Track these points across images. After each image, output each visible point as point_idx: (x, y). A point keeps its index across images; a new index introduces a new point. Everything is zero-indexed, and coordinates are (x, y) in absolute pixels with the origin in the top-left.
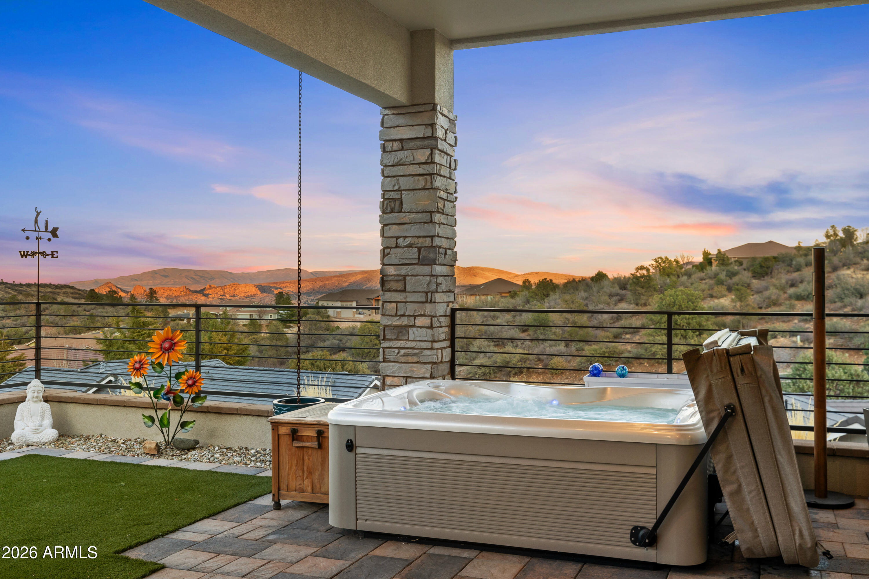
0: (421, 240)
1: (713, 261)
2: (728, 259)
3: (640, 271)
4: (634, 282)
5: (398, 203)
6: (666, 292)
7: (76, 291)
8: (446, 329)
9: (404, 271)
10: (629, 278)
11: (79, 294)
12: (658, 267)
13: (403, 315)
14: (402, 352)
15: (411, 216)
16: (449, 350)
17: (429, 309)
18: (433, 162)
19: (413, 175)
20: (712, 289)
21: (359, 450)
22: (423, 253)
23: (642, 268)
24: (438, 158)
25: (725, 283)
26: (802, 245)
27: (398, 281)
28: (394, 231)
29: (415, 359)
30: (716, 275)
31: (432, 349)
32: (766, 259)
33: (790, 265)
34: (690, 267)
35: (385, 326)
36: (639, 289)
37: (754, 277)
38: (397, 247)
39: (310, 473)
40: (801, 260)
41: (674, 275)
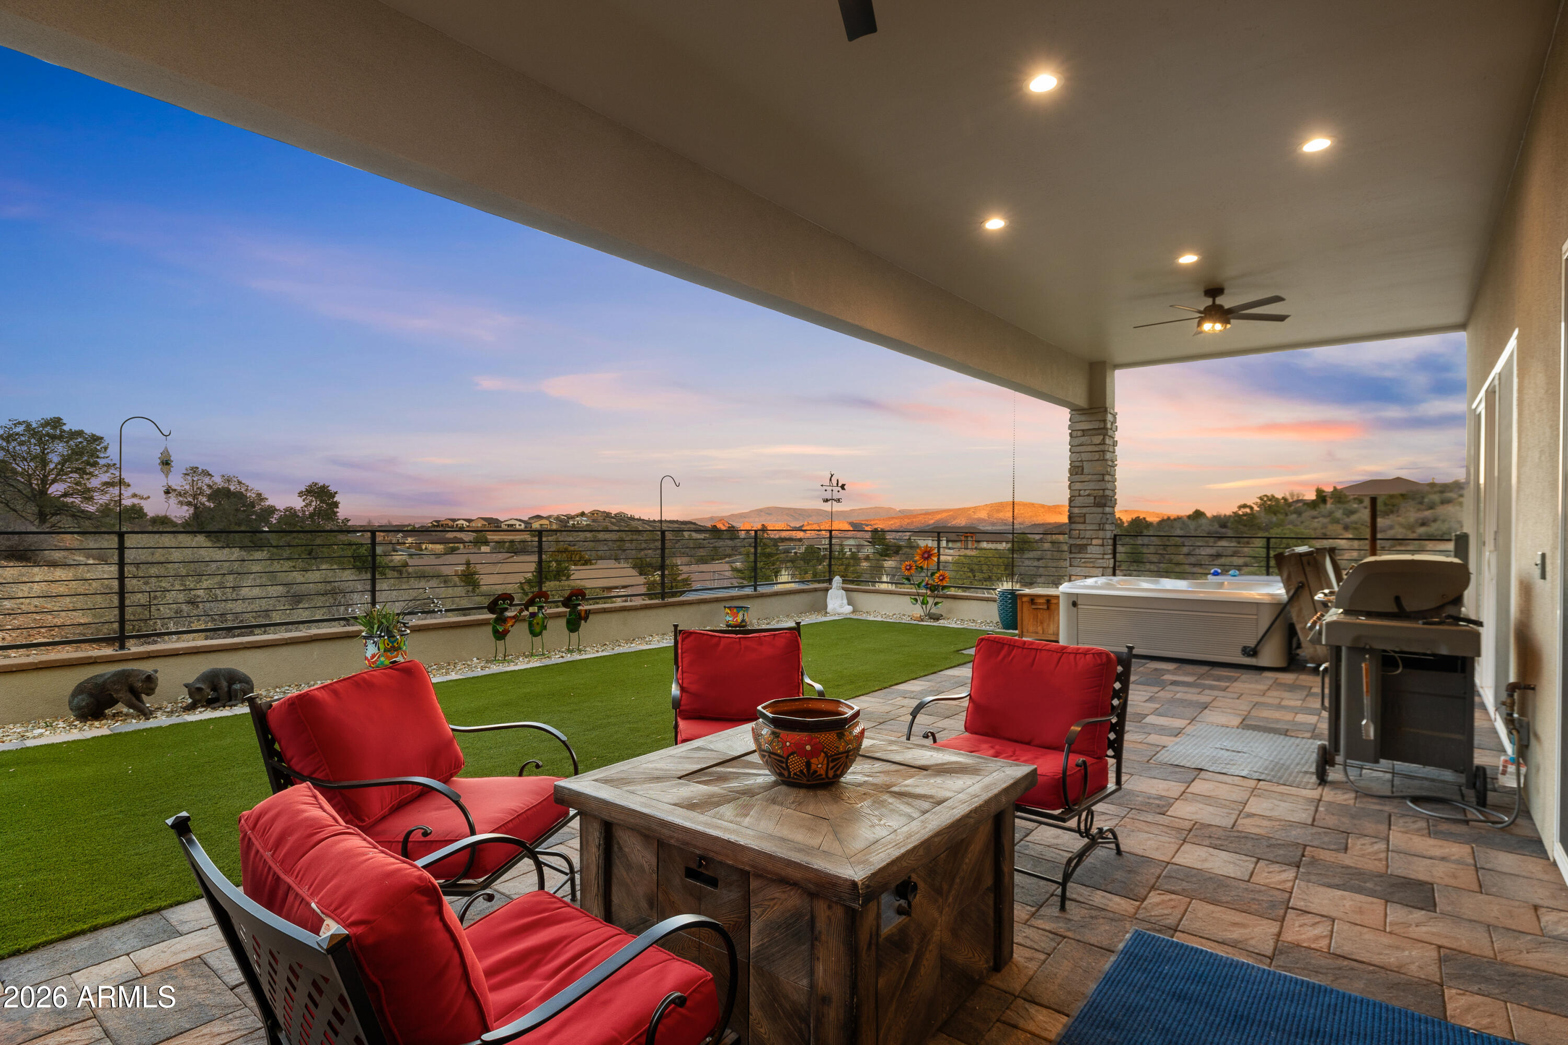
0: (1096, 491)
1: (1328, 499)
2: (1346, 496)
3: (1243, 510)
4: (1235, 520)
5: (1080, 469)
6: (1271, 531)
8: (1111, 547)
9: (1084, 510)
10: (1230, 516)
12: (1263, 504)
13: (1084, 538)
14: (1083, 560)
15: (1090, 477)
16: (1113, 560)
17: (1101, 534)
18: (1104, 444)
19: (1091, 452)
20: (1326, 528)
21: (1079, 607)
22: (1097, 500)
23: (1245, 506)
24: (1108, 441)
25: (1341, 522)
26: (1436, 481)
27: (1080, 517)
28: (1078, 486)
29: (1092, 565)
30: (1330, 514)
31: (1103, 559)
32: (1392, 497)
33: (1421, 503)
34: (1300, 504)
35: (1071, 545)
36: (1241, 527)
38: (1080, 496)
39: (1042, 623)
40: (1436, 498)
41: (1281, 513)
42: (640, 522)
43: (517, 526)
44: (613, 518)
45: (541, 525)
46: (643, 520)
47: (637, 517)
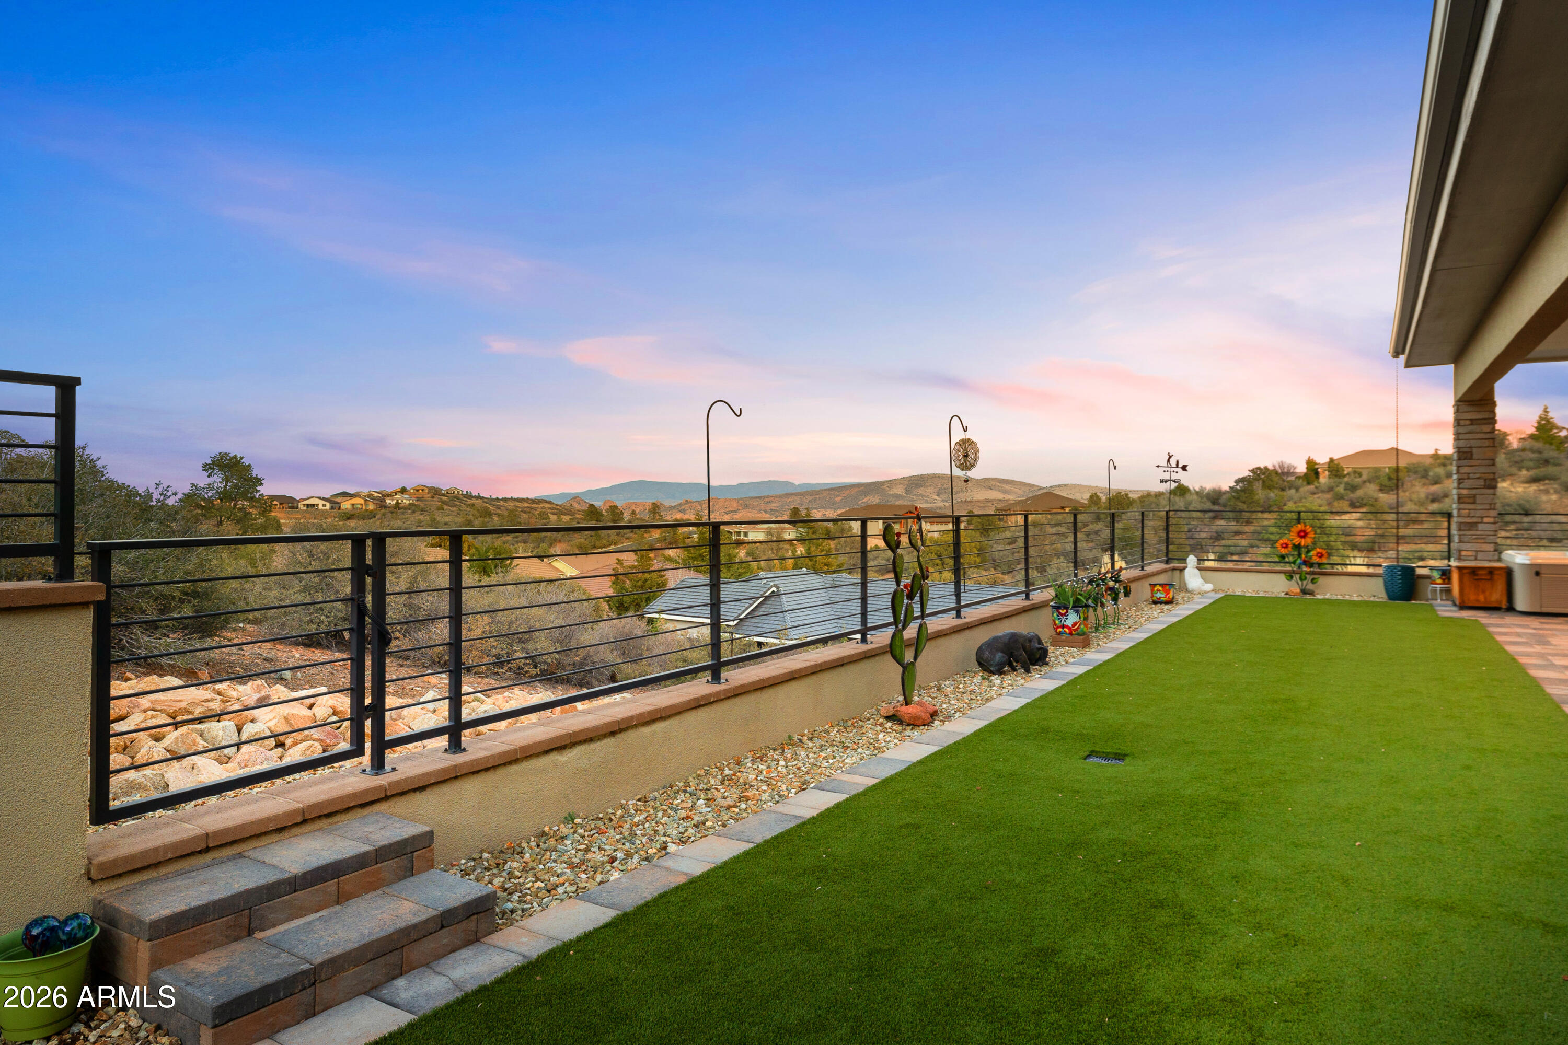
0: (1486, 475)
1: (1322, 471)
2: (1343, 469)
5: (1469, 454)
7: (554, 506)
9: (1474, 492)
10: (1226, 492)
11: (557, 509)
15: (1480, 461)
17: (1492, 513)
19: (1480, 439)
20: (1333, 504)
22: (1488, 482)
25: (1346, 498)
26: (1440, 452)
27: (1469, 497)
28: (1465, 470)
30: (1330, 488)
33: (1426, 477)
34: (1293, 477)
36: (1240, 504)
37: (1381, 490)
38: (1468, 478)
40: (1440, 471)
41: (1276, 488)
42: (479, 501)
43: (321, 507)
44: (444, 495)
45: (353, 505)
46: (483, 498)
47: (475, 494)
